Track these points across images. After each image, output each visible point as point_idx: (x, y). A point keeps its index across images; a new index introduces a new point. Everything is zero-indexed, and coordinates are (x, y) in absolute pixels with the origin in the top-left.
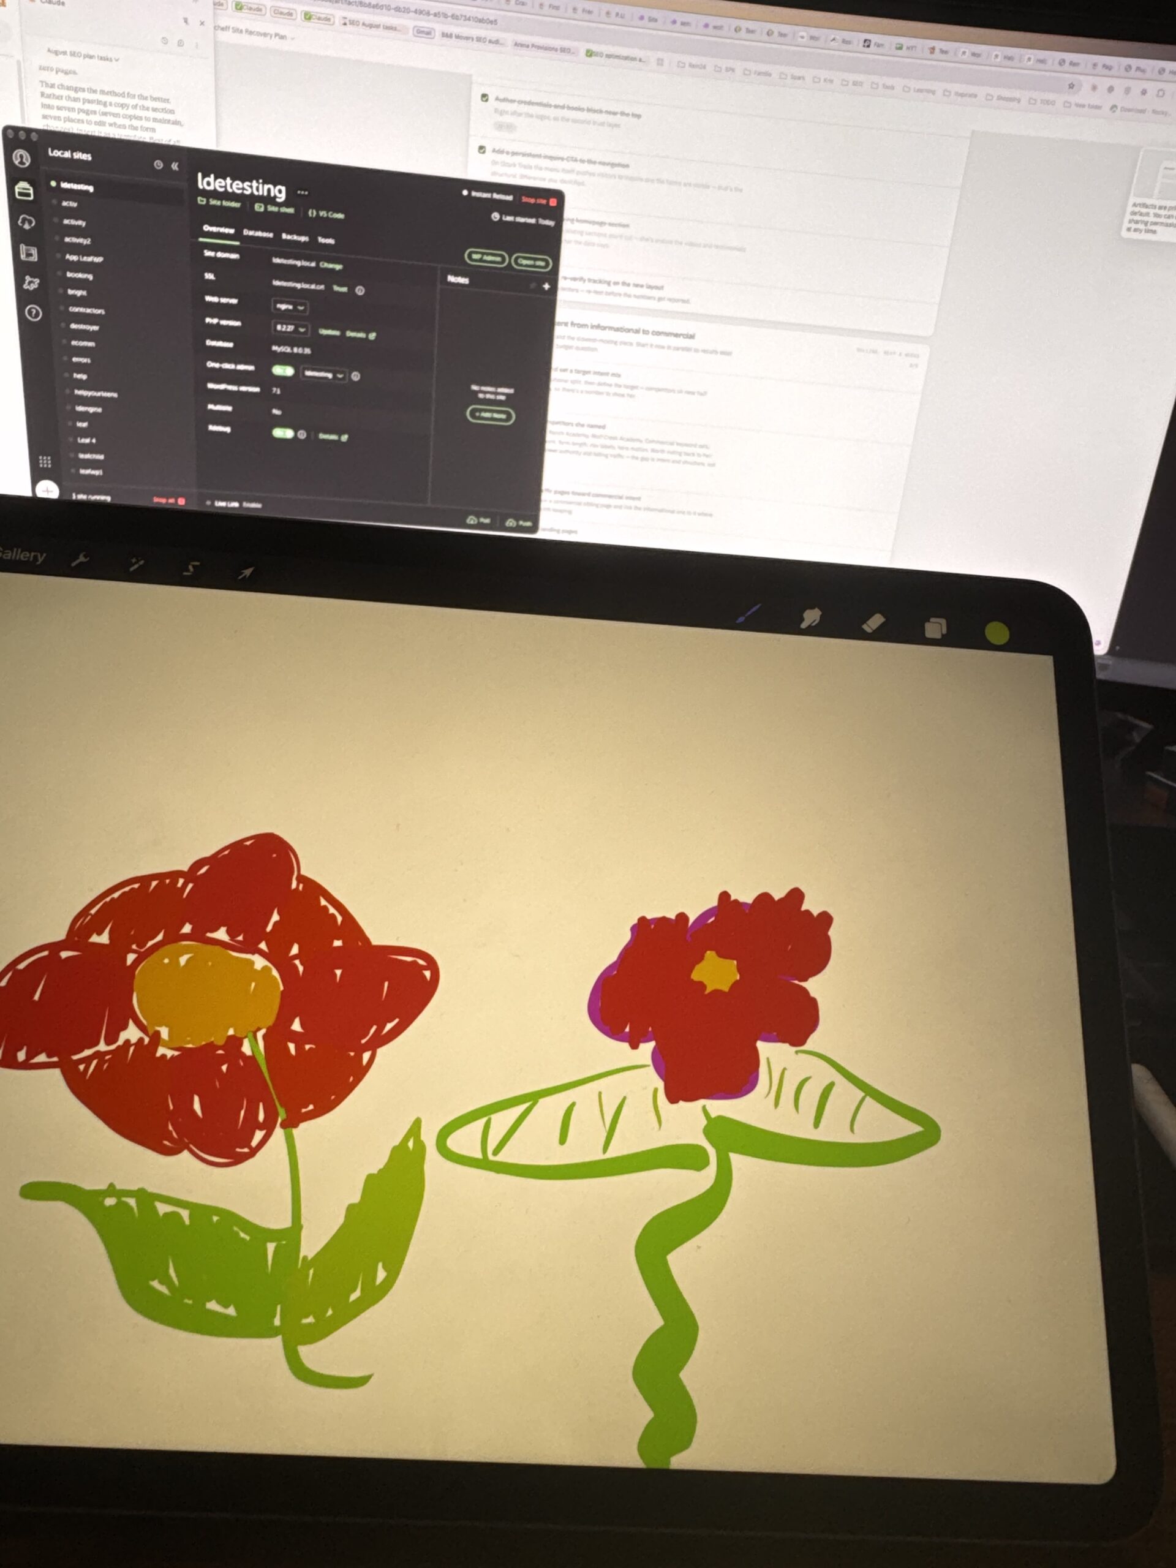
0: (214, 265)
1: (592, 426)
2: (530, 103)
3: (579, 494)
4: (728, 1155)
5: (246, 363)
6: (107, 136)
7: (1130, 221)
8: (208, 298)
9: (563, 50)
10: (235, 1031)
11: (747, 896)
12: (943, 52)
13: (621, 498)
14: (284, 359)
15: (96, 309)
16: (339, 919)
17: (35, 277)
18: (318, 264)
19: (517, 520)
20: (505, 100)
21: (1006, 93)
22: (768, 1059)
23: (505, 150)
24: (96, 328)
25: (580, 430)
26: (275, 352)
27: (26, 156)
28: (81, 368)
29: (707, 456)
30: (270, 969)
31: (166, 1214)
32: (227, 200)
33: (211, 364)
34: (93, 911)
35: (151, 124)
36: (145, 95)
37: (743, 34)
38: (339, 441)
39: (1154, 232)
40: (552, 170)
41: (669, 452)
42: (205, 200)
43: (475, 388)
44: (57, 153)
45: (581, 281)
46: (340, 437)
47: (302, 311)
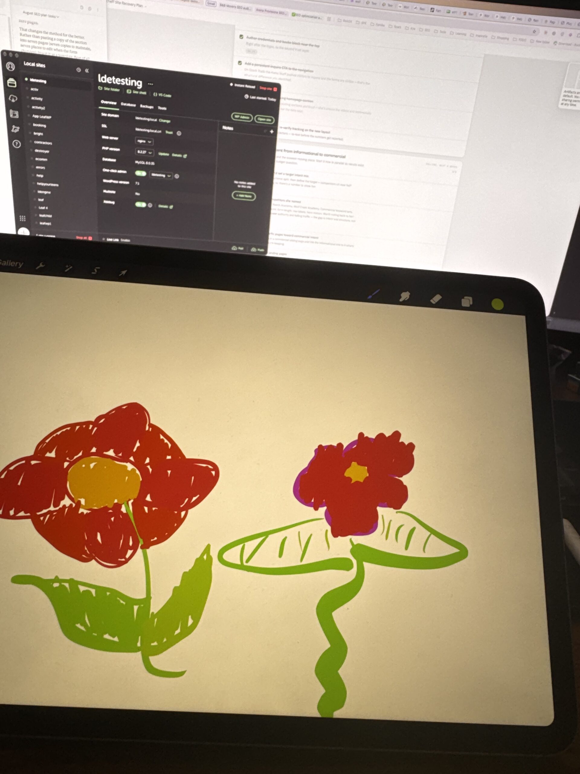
0: (107, 120)
1: (294, 202)
2: (264, 40)
3: (288, 235)
4: (363, 563)
5: (123, 170)
6: (54, 55)
7: (563, 100)
8: (104, 137)
9: (281, 13)
10: (118, 501)
11: (372, 434)
12: (470, 14)
13: (308, 237)
14: (141, 168)
15: (47, 142)
16: (170, 445)
17: (17, 126)
18: (158, 120)
19: (257, 249)
20: (251, 38)
21: (501, 35)
22: (383, 516)
23: (252, 63)
24: (47, 152)
25: (288, 203)
26: (137, 164)
27: (13, 65)
28: (40, 172)
29: (351, 217)
30: (135, 470)
31: (84, 591)
32: (113, 88)
33: (105, 170)
34: (47, 441)
35: (75, 50)
36: (72, 35)
37: (370, 5)
38: (168, 209)
39: (575, 105)
40: (275, 73)
41: (332, 215)
42: (102, 88)
43: (236, 182)
44: (28, 64)
45: (289, 129)
46: (169, 206)
47: (150, 144)
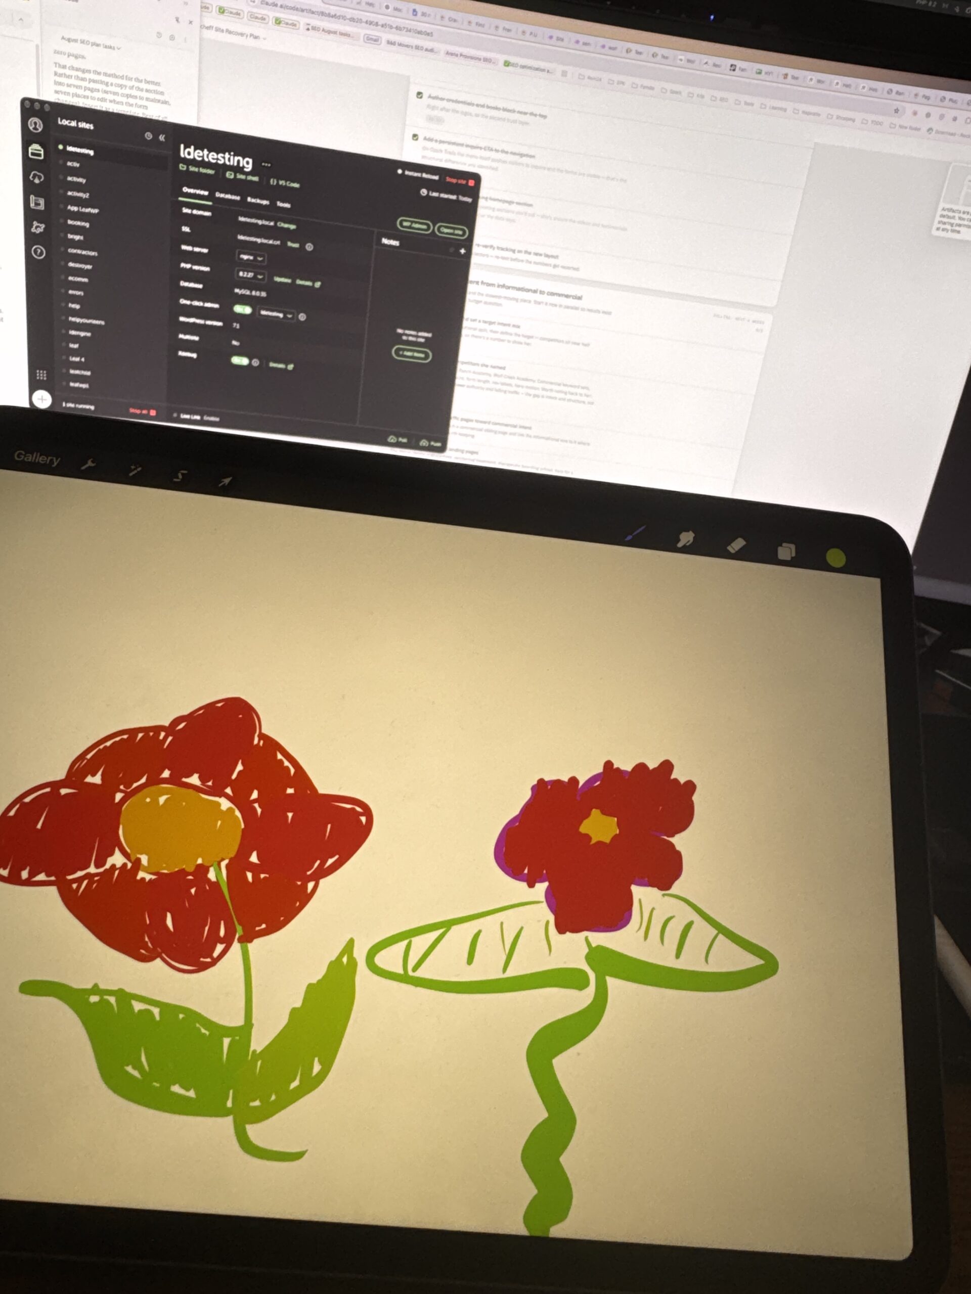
0: (190, 220)
1: (494, 367)
2: (457, 102)
3: (481, 422)
4: (605, 978)
5: (212, 302)
6: (108, 110)
7: (939, 222)
8: (184, 247)
9: (486, 60)
10: (203, 860)
11: (626, 764)
12: (794, 78)
13: (515, 426)
14: (243, 300)
15: (90, 251)
16: (292, 771)
17: (41, 223)
18: (276, 224)
19: (430, 441)
20: (436, 98)
21: (842, 113)
22: (640, 901)
23: (435, 139)
24: (89, 267)
25: (484, 370)
26: (237, 294)
27: (39, 123)
28: (75, 299)
29: (587, 396)
30: (234, 812)
31: (140, 1011)
32: (204, 167)
33: (183, 301)
34: (89, 756)
35: (144, 103)
36: (141, 78)
37: (633, 54)
38: (286, 369)
39: (959, 232)
40: (472, 156)
41: (556, 391)
42: (185, 166)
43: (400, 331)
44: (65, 122)
45: (491, 248)
46: (287, 366)
47: (261, 262)
